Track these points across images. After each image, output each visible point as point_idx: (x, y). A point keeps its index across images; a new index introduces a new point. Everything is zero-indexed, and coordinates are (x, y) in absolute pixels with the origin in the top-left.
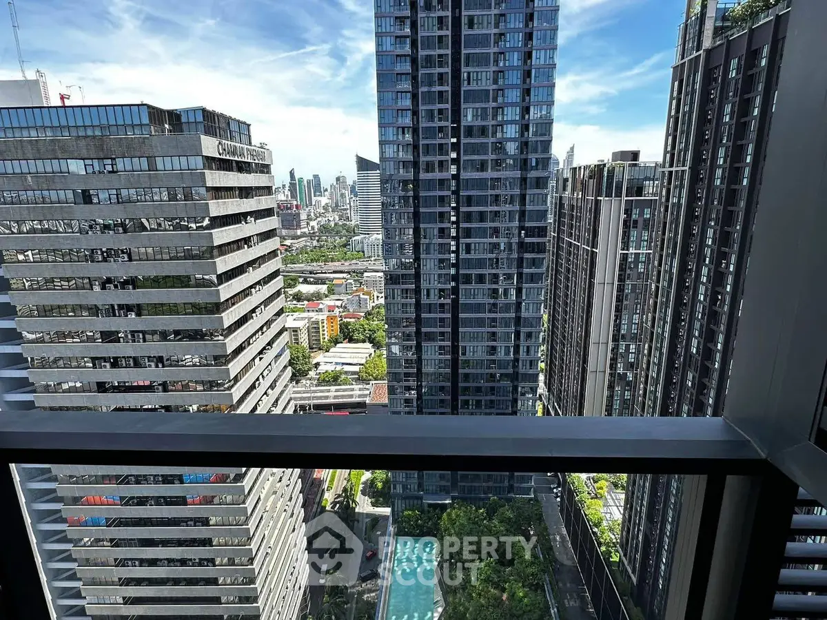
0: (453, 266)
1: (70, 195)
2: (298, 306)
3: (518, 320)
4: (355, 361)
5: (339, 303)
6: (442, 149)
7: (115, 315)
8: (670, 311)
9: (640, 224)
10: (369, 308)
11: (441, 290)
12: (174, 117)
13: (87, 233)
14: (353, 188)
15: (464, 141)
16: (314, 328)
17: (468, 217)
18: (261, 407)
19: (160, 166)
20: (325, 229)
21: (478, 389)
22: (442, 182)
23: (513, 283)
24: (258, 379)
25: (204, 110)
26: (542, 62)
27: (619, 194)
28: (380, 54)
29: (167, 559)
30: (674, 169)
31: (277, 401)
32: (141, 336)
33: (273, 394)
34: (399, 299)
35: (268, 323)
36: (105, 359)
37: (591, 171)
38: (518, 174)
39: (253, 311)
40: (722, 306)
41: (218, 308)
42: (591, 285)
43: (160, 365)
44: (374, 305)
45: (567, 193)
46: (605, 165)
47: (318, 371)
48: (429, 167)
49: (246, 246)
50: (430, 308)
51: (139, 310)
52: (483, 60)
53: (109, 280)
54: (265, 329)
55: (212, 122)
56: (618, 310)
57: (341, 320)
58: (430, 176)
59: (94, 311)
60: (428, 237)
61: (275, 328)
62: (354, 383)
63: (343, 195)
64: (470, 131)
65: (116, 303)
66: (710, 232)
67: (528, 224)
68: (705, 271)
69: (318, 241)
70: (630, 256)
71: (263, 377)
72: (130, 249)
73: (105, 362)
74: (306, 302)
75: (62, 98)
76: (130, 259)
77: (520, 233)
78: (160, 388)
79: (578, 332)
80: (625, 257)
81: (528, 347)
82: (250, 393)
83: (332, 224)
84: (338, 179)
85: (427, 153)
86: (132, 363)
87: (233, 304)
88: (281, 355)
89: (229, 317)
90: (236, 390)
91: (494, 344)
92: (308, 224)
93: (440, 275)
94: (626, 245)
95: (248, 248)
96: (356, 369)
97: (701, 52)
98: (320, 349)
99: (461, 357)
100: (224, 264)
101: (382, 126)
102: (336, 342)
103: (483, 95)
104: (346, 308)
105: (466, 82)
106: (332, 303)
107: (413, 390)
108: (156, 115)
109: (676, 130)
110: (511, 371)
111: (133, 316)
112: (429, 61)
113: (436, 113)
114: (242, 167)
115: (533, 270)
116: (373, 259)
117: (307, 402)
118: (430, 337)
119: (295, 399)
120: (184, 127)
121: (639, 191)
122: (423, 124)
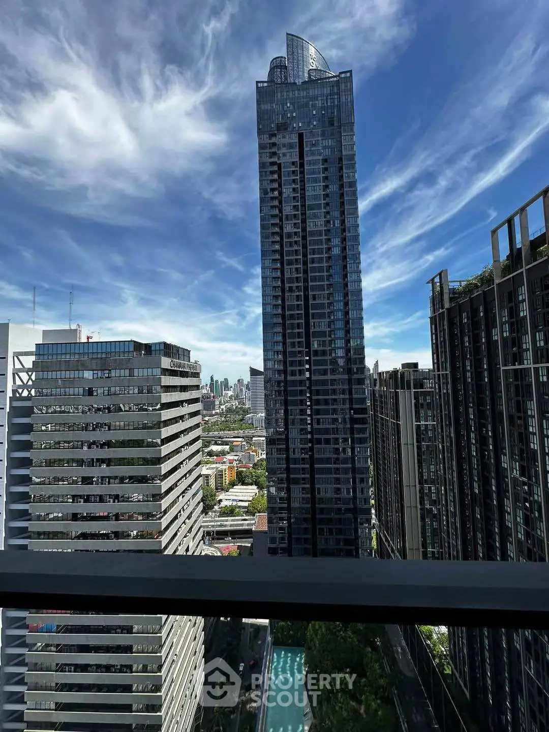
0: (310, 433)
1: (81, 390)
2: (210, 460)
3: (354, 469)
4: (246, 498)
5: (236, 458)
6: (300, 363)
7: (93, 466)
8: (454, 463)
9: (425, 406)
10: (256, 461)
11: (302, 449)
12: (148, 348)
13: (87, 413)
14: (247, 385)
15: (313, 358)
16: (220, 475)
17: (318, 402)
18: (180, 533)
19: (136, 374)
20: (229, 410)
21: (330, 520)
22: (301, 383)
23: (349, 444)
24: (180, 512)
25: (165, 343)
26: (355, 316)
27: (409, 388)
28: (264, 314)
29: (96, 665)
30: (440, 373)
31: (191, 528)
32: (107, 481)
33: (189, 523)
34: (275, 455)
35: (190, 472)
36: (81, 497)
37: (390, 375)
38: (346, 377)
39: (181, 463)
40: (489, 459)
41: (159, 460)
42: (399, 445)
43: (116, 501)
44: (259, 459)
45: (377, 388)
46: (398, 371)
47: (220, 506)
48: (293, 373)
49: (181, 421)
50: (295, 461)
51: (109, 462)
52: (322, 316)
53: (94, 443)
54: (188, 475)
55: (168, 349)
56: (420, 462)
57: (237, 469)
58: (293, 378)
59: (81, 463)
60: (293, 414)
61: (195, 474)
62: (244, 515)
63: (241, 390)
64: (316, 353)
65: (95, 457)
66: (471, 410)
67: (355, 406)
68: (472, 435)
69: (225, 417)
70: (421, 426)
71: (184, 510)
72: (110, 423)
73: (81, 498)
74: (215, 457)
75: (88, 338)
76: (109, 429)
77: (350, 412)
78: (114, 518)
79: (394, 477)
80: (418, 427)
81: (362, 489)
82: (174, 522)
83: (234, 407)
84: (239, 381)
85: (291, 365)
86: (98, 499)
87: (169, 459)
88: (197, 494)
89: (165, 467)
90: (164, 520)
91: (339, 486)
92: (220, 407)
93: (301, 439)
94: (418, 420)
95: (182, 422)
96: (246, 504)
97: (445, 310)
98: (223, 490)
99: (317, 496)
100: (166, 432)
101: (265, 350)
102: (233, 484)
103: (323, 334)
104: (240, 461)
105: (313, 327)
106: (232, 458)
107: (285, 520)
108: (138, 346)
109: (438, 350)
110: (351, 506)
111: (105, 467)
112: (292, 317)
113: (296, 343)
114: (184, 374)
115: (361, 436)
116: (258, 429)
117: (211, 529)
118: (296, 481)
119: (204, 527)
120: (153, 352)
121: (422, 386)
122: (289, 349)
